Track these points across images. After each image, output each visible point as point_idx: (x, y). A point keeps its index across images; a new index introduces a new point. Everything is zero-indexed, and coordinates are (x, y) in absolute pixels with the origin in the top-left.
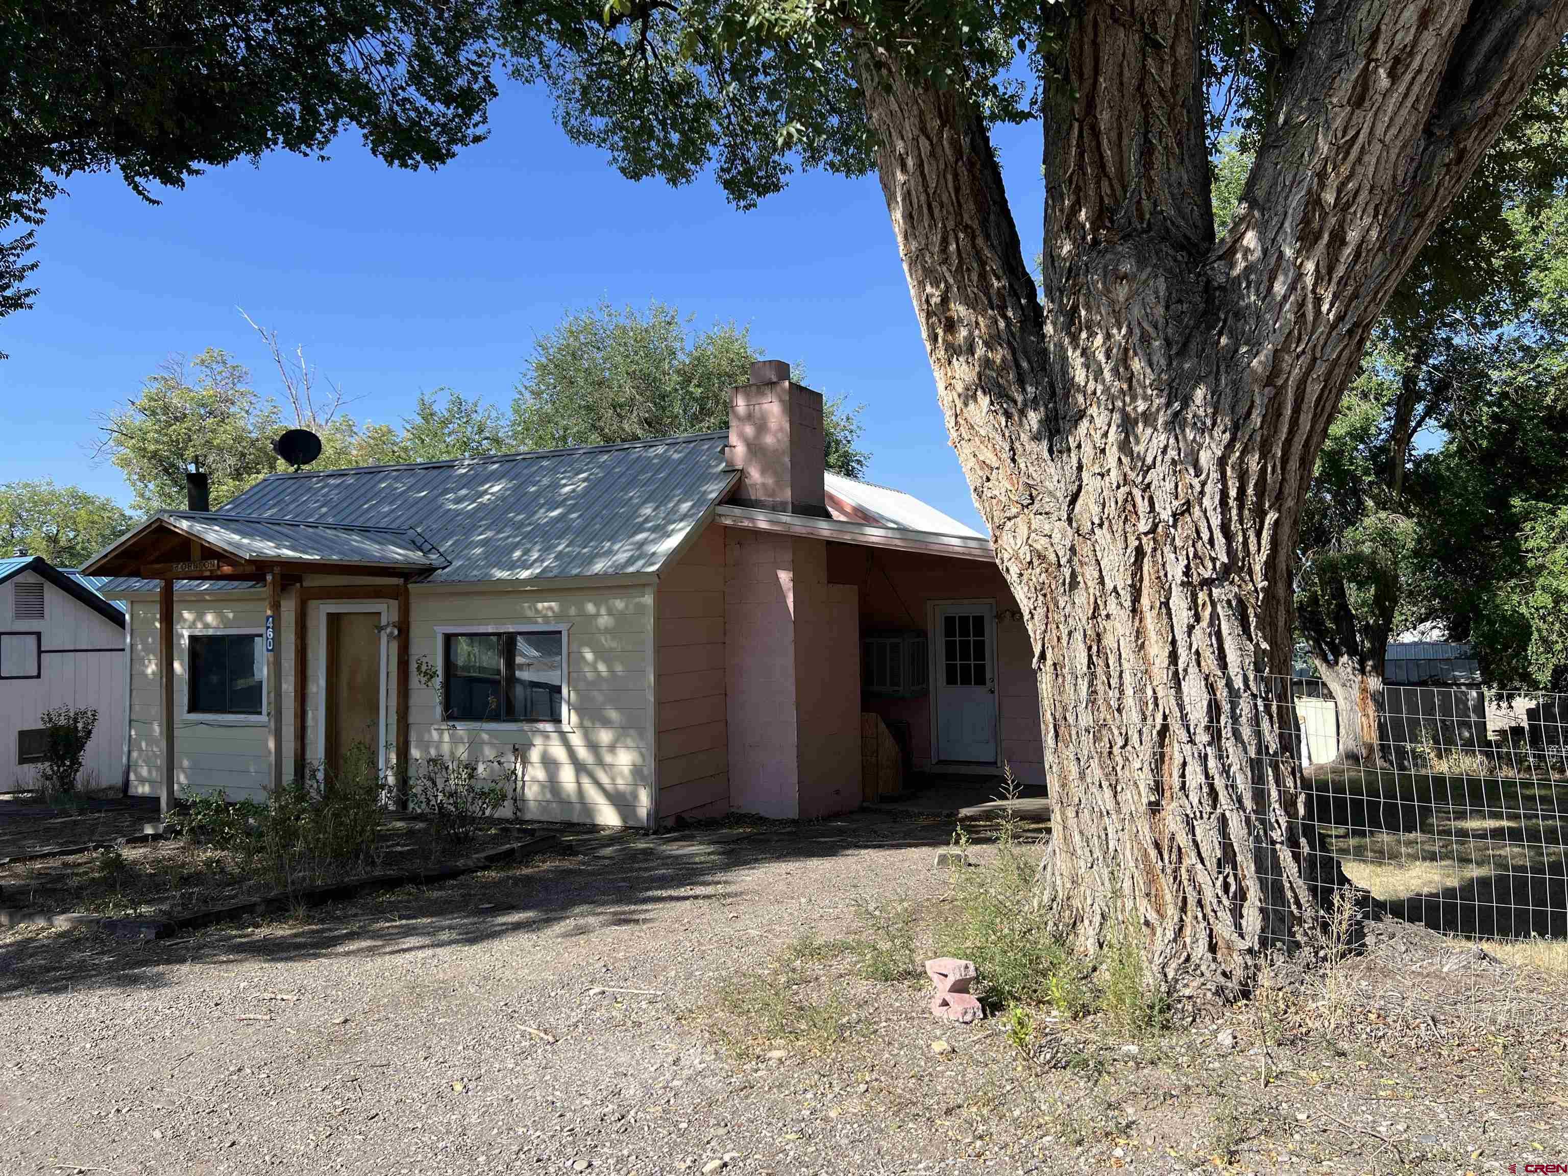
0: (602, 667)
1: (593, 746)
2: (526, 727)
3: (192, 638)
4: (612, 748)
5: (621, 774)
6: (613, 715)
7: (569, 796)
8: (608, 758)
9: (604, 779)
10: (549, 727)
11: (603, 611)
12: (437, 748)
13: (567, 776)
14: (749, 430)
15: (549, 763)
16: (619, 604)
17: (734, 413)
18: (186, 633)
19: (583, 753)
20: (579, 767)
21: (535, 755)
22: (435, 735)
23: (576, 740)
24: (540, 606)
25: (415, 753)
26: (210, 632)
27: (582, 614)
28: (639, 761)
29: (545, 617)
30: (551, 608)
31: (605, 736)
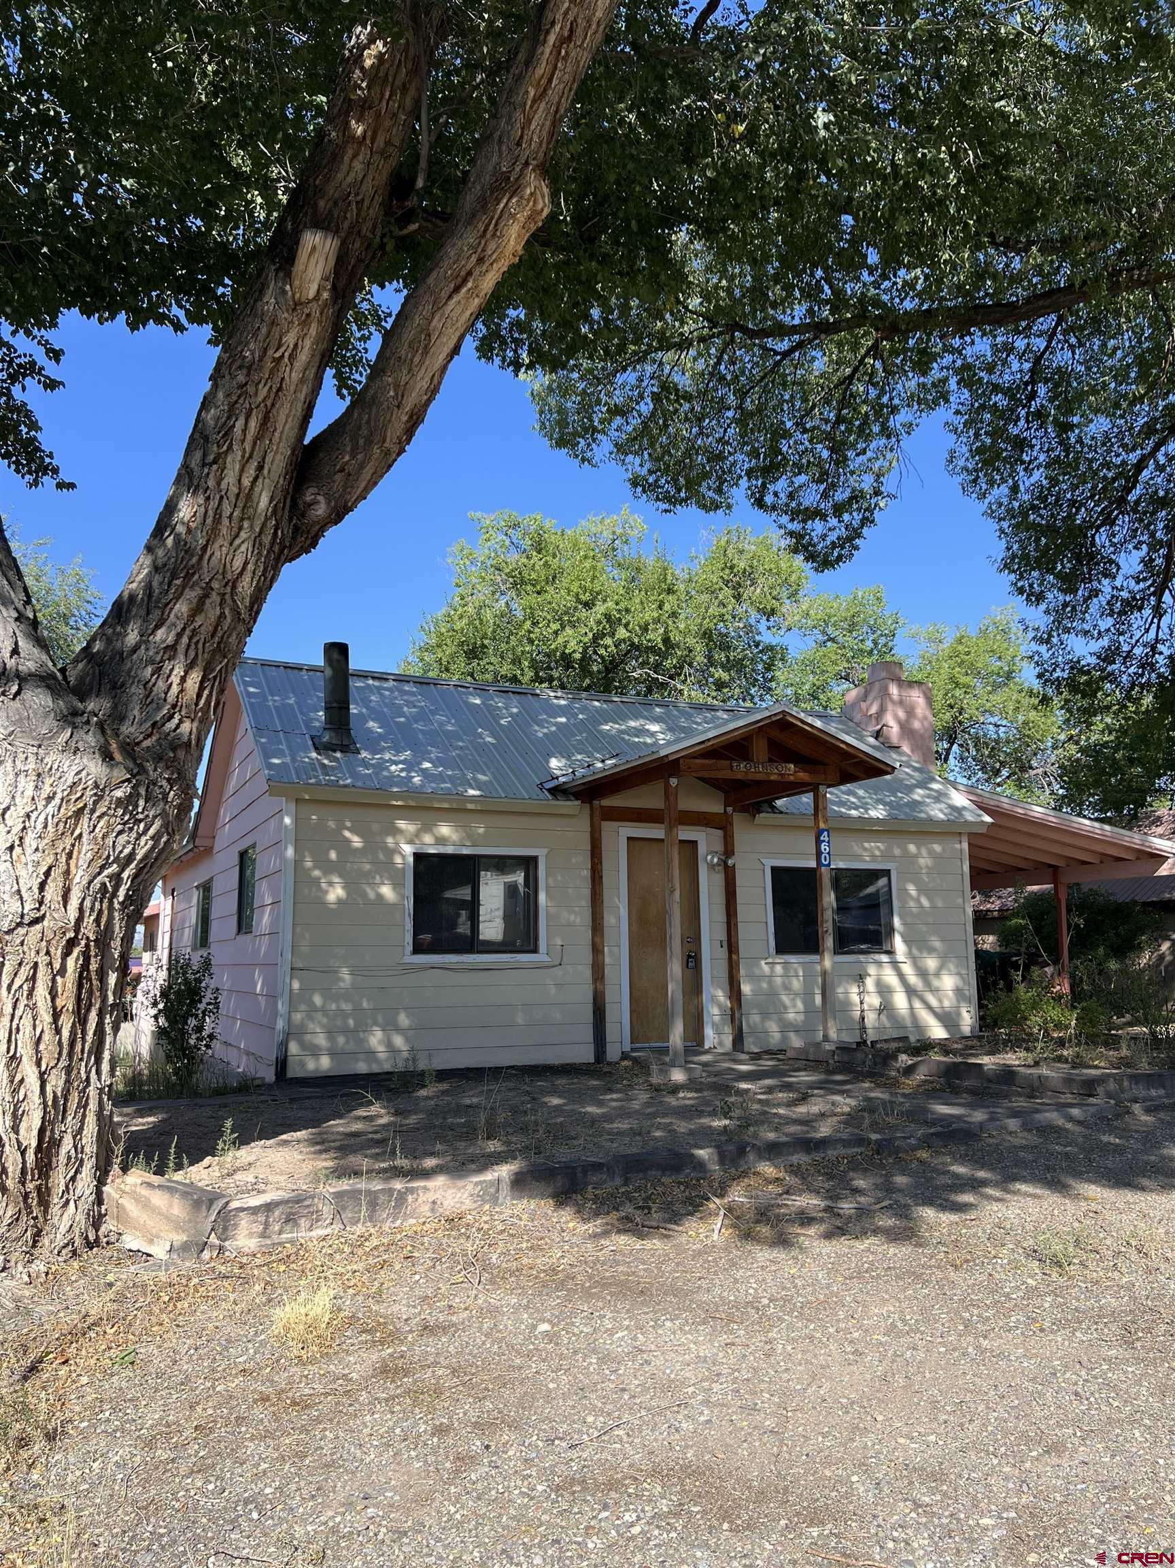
0: (925, 902)
1: (922, 973)
2: (862, 958)
3: (418, 857)
4: (937, 974)
5: (947, 996)
6: (937, 944)
7: (903, 1019)
8: (935, 983)
9: (934, 1002)
10: (884, 958)
11: (924, 852)
12: (770, 983)
13: (900, 1001)
14: (901, 714)
15: (884, 990)
16: (937, 848)
17: (891, 700)
18: (408, 849)
19: (913, 979)
20: (911, 992)
21: (870, 983)
22: (766, 969)
23: (907, 969)
24: (866, 845)
25: (746, 988)
26: (450, 850)
27: (906, 854)
28: (960, 984)
29: (873, 856)
30: (878, 848)
31: (931, 963)
